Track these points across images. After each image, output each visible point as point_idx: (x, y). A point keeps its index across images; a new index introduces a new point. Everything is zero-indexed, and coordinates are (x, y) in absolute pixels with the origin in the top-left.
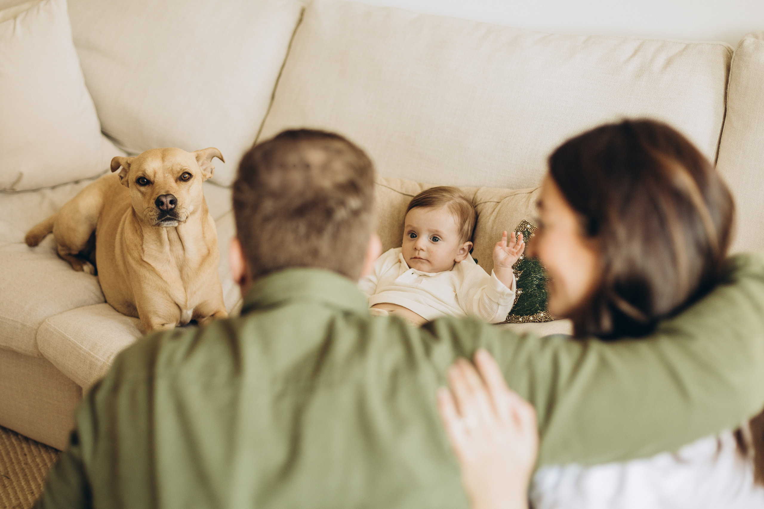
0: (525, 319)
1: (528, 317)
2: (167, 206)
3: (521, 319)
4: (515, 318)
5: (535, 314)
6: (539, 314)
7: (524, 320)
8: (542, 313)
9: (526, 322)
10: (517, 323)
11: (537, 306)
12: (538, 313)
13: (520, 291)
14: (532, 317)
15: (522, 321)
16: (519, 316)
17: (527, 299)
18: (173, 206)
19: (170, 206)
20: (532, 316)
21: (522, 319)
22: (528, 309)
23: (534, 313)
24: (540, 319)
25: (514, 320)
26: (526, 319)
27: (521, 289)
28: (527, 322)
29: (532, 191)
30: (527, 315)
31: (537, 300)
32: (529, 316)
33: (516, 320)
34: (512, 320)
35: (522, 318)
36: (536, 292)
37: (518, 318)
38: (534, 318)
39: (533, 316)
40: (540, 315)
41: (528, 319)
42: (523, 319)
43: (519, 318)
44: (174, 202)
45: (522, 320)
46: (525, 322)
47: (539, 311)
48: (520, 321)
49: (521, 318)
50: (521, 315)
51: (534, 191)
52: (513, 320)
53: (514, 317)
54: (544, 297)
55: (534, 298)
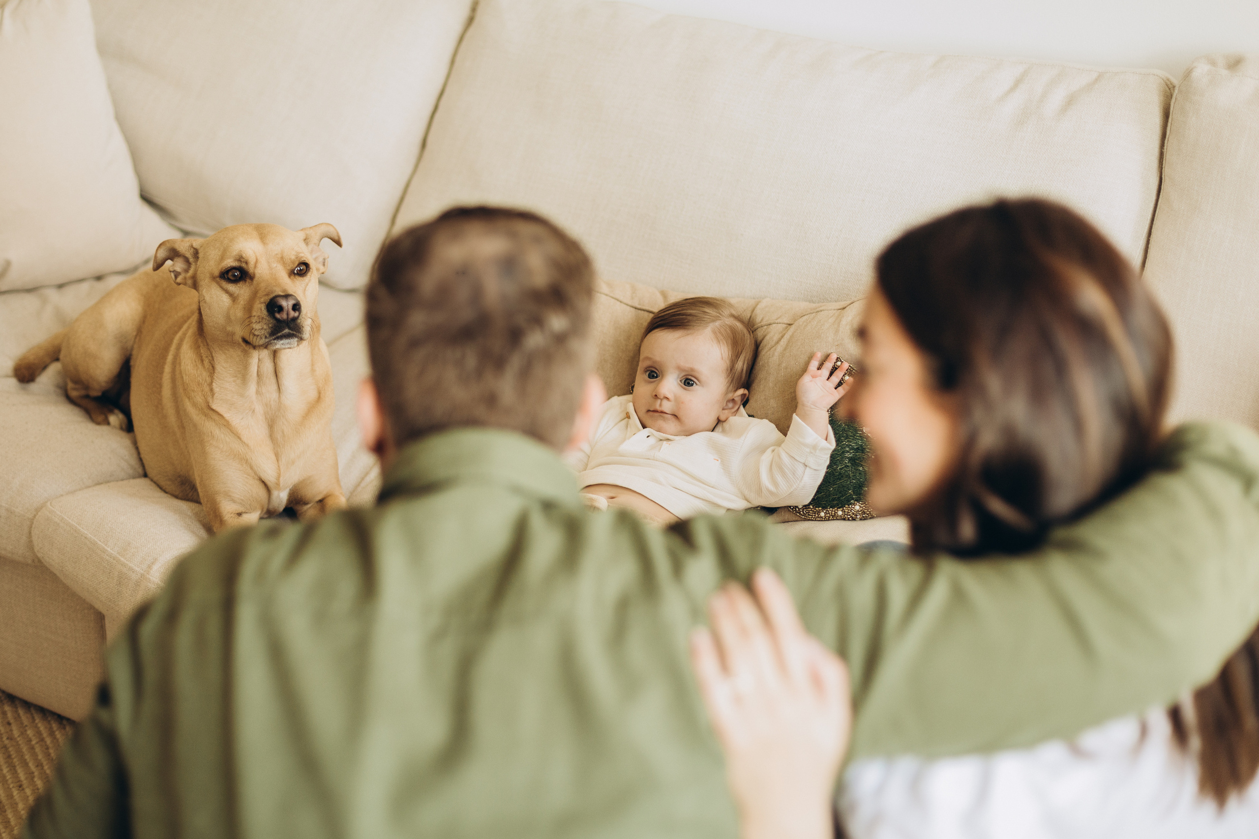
0: (829, 513)
1: (834, 511)
2: (288, 314)
3: (822, 514)
4: (813, 511)
5: (847, 506)
6: (853, 506)
7: (828, 515)
8: (858, 504)
9: (831, 520)
10: (816, 520)
11: (850, 493)
12: (851, 504)
14: (842, 511)
15: (825, 518)
16: (820, 508)
17: (834, 481)
18: (296, 314)
19: (293, 314)
20: (841, 509)
21: (825, 513)
22: (836, 498)
23: (845, 504)
24: (853, 514)
25: (812, 515)
26: (832, 514)
28: (833, 520)
29: (845, 306)
30: (832, 507)
31: (851, 483)
32: (836, 509)
33: (815, 516)
34: (808, 515)
35: (825, 511)
36: (849, 470)
37: (819, 512)
38: (845, 512)
39: (843, 509)
40: (854, 508)
41: (834, 514)
42: (827, 514)
43: (820, 512)
44: (296, 307)
45: (825, 515)
46: (829, 518)
47: (852, 501)
48: (822, 518)
49: (823, 511)
50: (824, 508)
51: (848, 307)
52: (810, 515)
53: (811, 510)
54: (861, 479)
55: (845, 480)
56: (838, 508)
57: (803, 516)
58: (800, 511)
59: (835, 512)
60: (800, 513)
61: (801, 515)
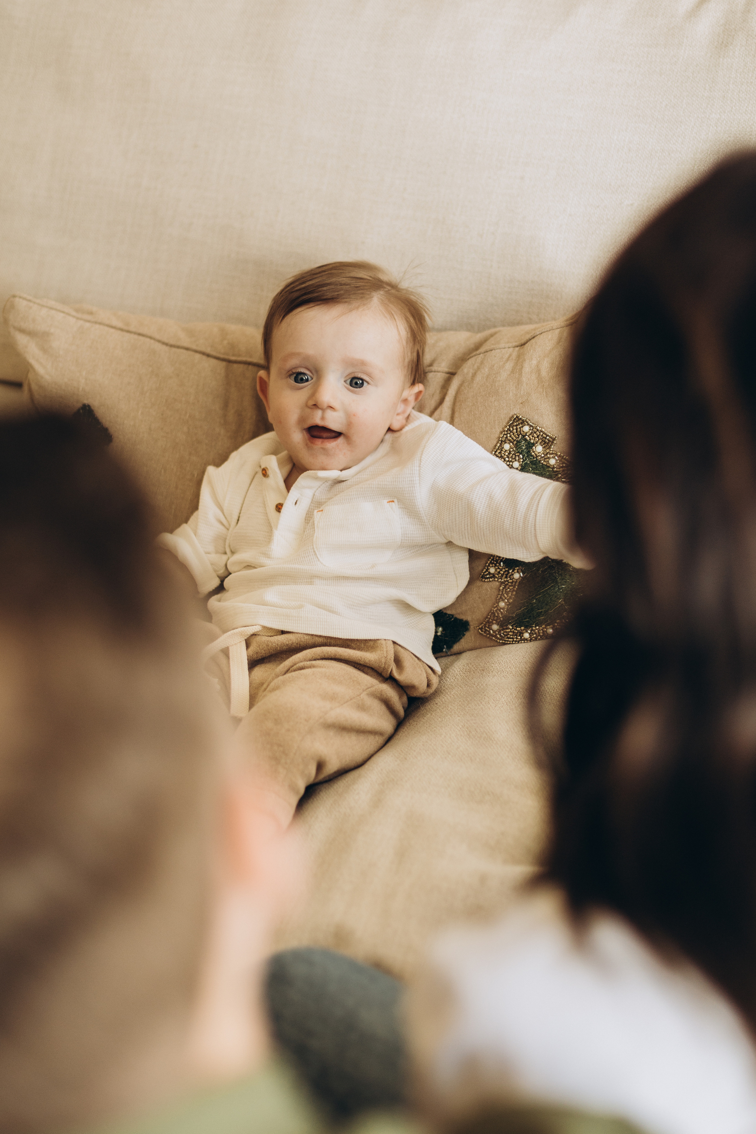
3: (526, 635)
4: (513, 632)
7: (535, 635)
10: (518, 643)
11: (560, 603)
13: (518, 572)
16: (522, 628)
21: (530, 634)
22: (542, 611)
26: (539, 633)
27: (520, 567)
31: (559, 589)
32: (543, 626)
33: (516, 638)
34: (508, 638)
35: (529, 631)
36: (555, 572)
37: (521, 634)
42: (533, 634)
43: (523, 633)
45: (530, 636)
48: (527, 640)
49: (527, 632)
50: (527, 627)
52: (510, 638)
54: (573, 582)
55: (552, 586)
56: (546, 626)
57: (500, 640)
58: (496, 634)
59: (543, 631)
60: (496, 636)
61: (498, 639)
